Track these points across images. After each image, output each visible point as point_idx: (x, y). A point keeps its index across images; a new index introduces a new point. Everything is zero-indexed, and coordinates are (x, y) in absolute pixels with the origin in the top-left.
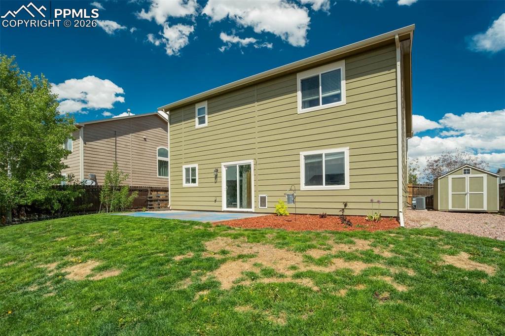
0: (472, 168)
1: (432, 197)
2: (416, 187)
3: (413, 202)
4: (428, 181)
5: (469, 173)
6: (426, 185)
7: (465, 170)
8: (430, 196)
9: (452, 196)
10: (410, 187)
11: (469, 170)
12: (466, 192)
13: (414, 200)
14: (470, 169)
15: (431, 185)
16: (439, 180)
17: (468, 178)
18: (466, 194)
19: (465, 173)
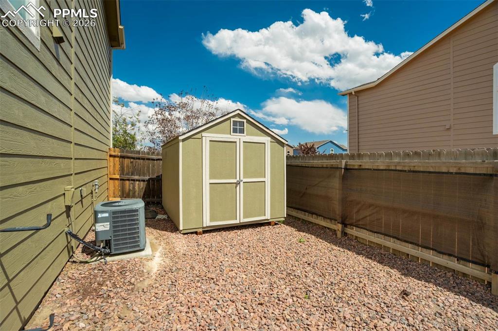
0: (248, 121)
1: (158, 180)
2: (128, 157)
3: (100, 227)
4: (152, 145)
5: (242, 131)
6: (148, 153)
7: (235, 123)
8: (154, 176)
9: (210, 187)
10: (114, 156)
11: (242, 124)
12: (238, 179)
13: (104, 220)
14: (245, 121)
15: (158, 154)
16: (181, 144)
17: (242, 143)
18: (238, 183)
19: (235, 131)
